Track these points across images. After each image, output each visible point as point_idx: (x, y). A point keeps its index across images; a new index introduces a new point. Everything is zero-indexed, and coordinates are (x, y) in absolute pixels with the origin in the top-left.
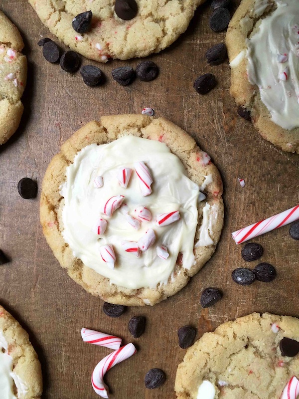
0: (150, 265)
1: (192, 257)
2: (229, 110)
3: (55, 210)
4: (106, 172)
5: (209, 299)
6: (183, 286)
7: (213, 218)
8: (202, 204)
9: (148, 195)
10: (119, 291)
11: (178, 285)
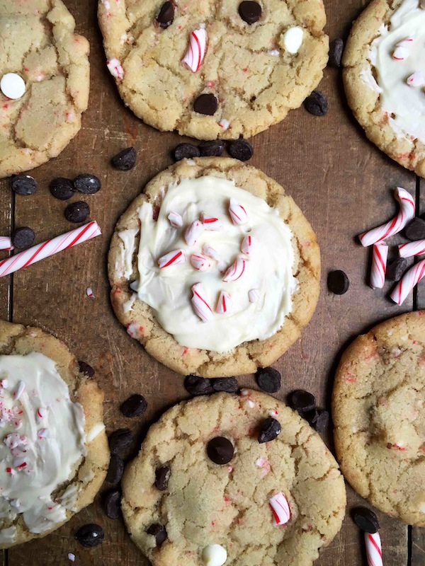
0: (190, 204)
1: (142, 217)
3: (303, 262)
4: (246, 308)
5: (127, 157)
6: (151, 182)
7: (120, 262)
8: (134, 277)
9: (196, 284)
10: (224, 172)
11: (156, 183)
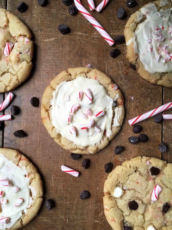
0: (92, 135)
1: (111, 131)
2: (126, 65)
3: (48, 111)
4: (71, 94)
5: (119, 150)
6: (106, 145)
7: (120, 114)
8: (114, 108)
9: (91, 104)
10: (78, 148)
11: (104, 144)
